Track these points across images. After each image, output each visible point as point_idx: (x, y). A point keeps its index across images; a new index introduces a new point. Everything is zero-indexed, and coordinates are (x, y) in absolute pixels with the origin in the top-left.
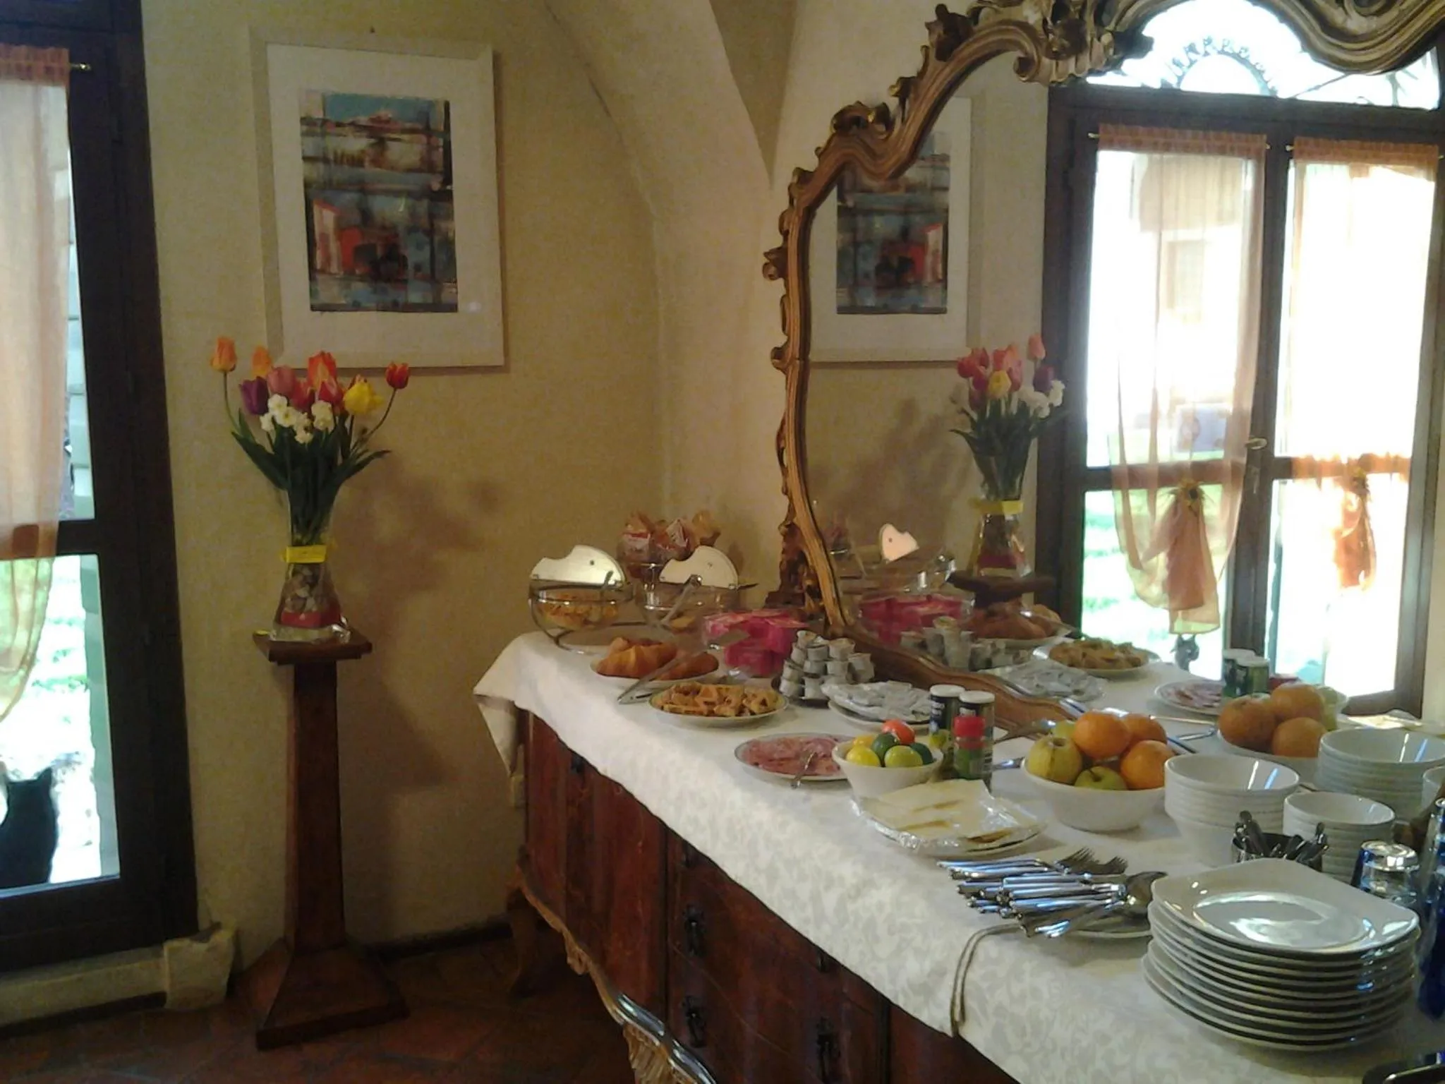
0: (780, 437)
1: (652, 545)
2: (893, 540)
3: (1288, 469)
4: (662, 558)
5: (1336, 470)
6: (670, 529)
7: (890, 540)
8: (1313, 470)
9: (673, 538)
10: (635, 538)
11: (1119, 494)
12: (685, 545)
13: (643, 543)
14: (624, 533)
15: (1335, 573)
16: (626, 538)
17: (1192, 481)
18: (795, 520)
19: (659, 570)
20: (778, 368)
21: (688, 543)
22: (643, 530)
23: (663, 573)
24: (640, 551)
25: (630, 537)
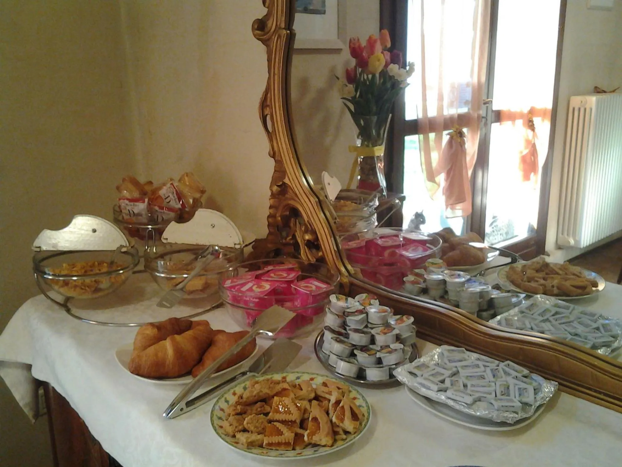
0: (264, 104)
1: (150, 209)
2: (331, 184)
3: (498, 116)
4: (160, 219)
5: (521, 116)
6: (163, 192)
7: (329, 184)
8: (512, 117)
9: (168, 200)
10: (132, 203)
11: (421, 136)
12: (179, 206)
13: (141, 207)
14: (120, 199)
15: (520, 174)
16: (124, 203)
17: (457, 127)
18: (286, 181)
19: (160, 232)
20: (258, 39)
21: (183, 205)
22: (136, 195)
23: (165, 235)
24: (139, 215)
25: (127, 202)
